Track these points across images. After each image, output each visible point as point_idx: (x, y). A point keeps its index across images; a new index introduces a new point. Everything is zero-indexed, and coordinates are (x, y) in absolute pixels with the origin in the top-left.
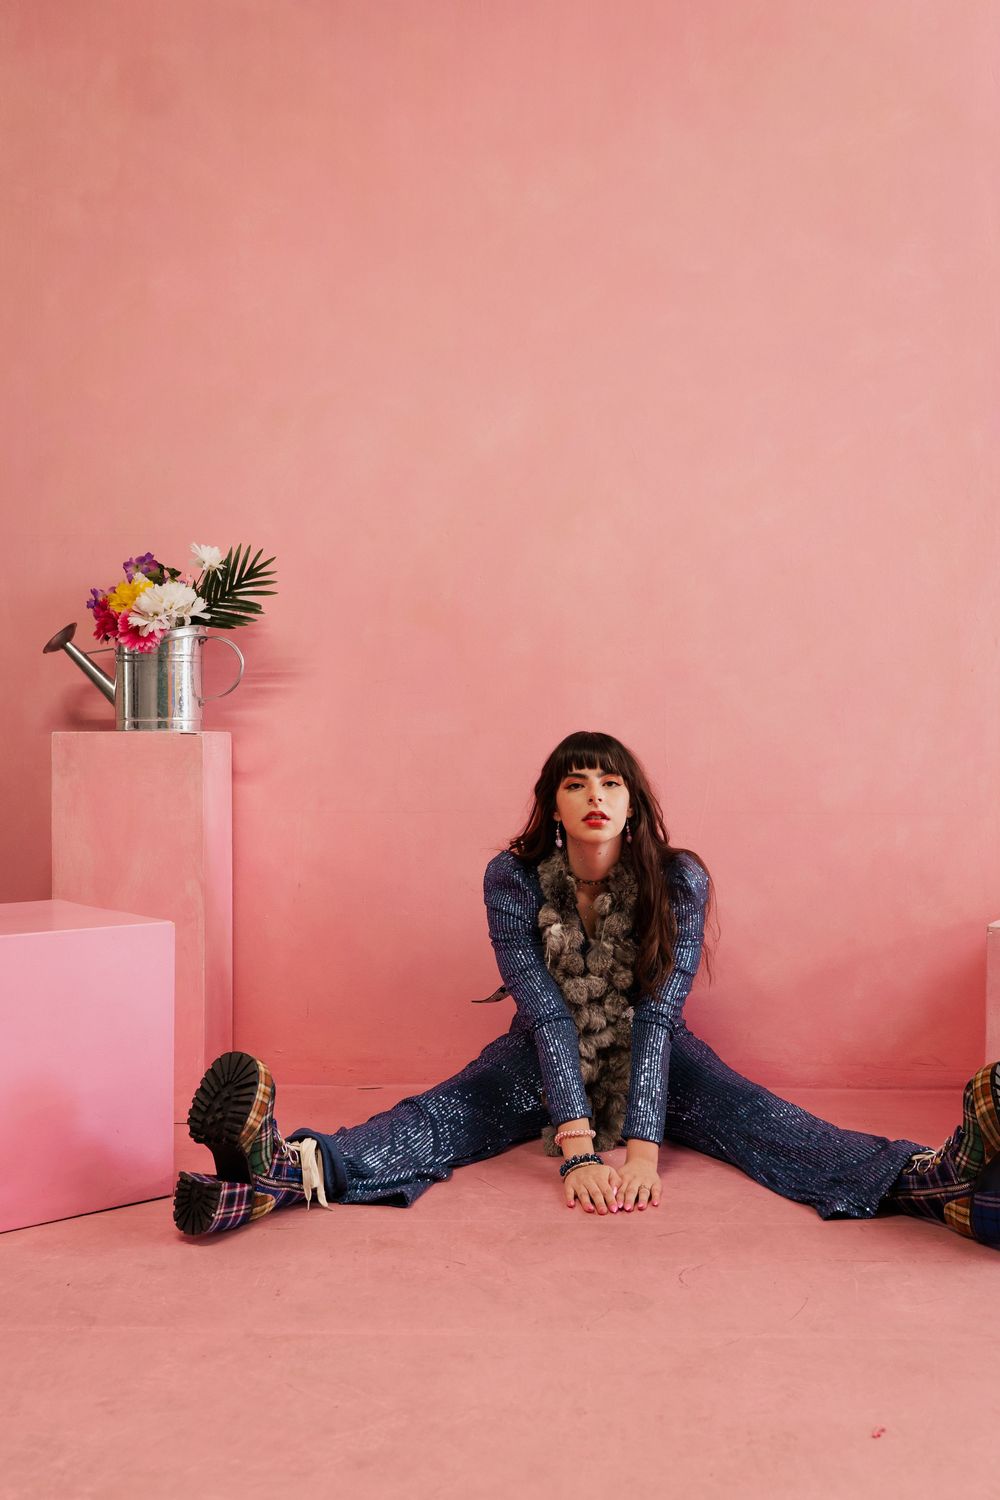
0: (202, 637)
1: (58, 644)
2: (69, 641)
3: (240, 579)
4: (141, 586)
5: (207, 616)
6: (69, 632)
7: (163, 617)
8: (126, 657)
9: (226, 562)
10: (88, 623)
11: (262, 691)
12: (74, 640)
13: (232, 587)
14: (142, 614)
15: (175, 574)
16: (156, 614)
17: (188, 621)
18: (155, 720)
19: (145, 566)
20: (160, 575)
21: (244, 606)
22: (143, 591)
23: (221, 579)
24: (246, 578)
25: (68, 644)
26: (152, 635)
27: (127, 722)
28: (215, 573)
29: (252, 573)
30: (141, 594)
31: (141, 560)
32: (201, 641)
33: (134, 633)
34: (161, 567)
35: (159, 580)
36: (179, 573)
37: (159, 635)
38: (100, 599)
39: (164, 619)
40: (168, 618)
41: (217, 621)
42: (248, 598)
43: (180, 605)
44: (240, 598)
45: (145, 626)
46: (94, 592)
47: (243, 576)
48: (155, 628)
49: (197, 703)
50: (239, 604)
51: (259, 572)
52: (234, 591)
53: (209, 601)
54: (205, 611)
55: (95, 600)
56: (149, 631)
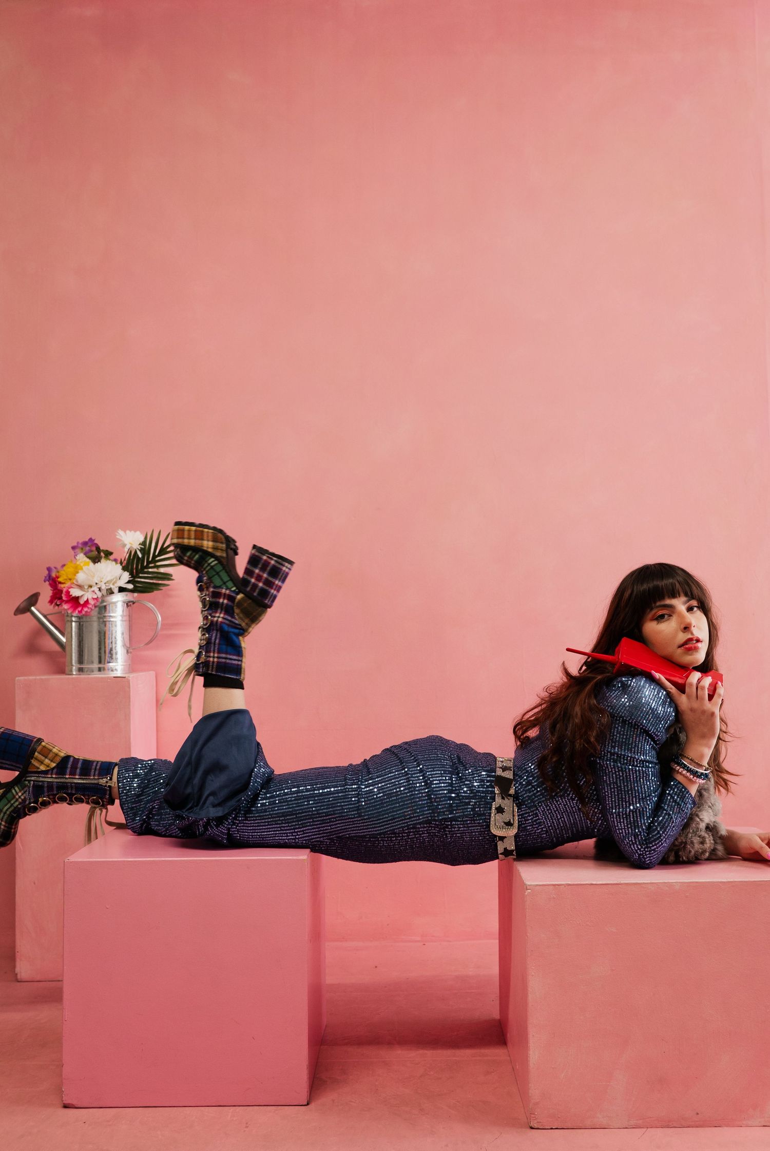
0: (129, 602)
1: (24, 609)
2: (34, 605)
3: (154, 556)
4: (82, 565)
5: (130, 586)
7: (95, 589)
8: (74, 619)
9: (144, 543)
10: (46, 592)
12: (37, 605)
13: (148, 563)
14: (80, 587)
15: (108, 554)
16: (91, 586)
17: (116, 590)
18: (96, 665)
19: (88, 548)
20: (97, 554)
21: (160, 576)
22: (82, 569)
23: (140, 556)
24: (160, 554)
25: (33, 608)
26: (87, 602)
27: (74, 668)
28: (136, 552)
29: (163, 551)
30: (80, 571)
31: (85, 544)
32: (128, 604)
33: (75, 602)
34: (98, 549)
35: (96, 560)
36: (111, 553)
37: (92, 602)
38: (54, 575)
39: (97, 590)
40: (100, 589)
41: (139, 589)
42: (162, 570)
43: (108, 579)
44: (155, 570)
45: (82, 596)
46: (49, 569)
47: (156, 554)
48: (90, 597)
49: (126, 652)
50: (155, 575)
51: (168, 550)
52: (151, 565)
53: (131, 574)
54: (129, 582)
55: (49, 575)
56: (85, 599)
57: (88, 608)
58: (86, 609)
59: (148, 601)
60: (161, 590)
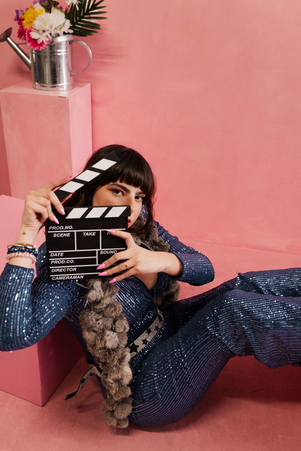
0: (71, 41)
1: (3, 39)
2: (9, 37)
3: (88, 10)
4: (38, 12)
5: (71, 31)
6: (8, 33)
7: (48, 33)
10: (16, 28)
11: (105, 63)
12: (11, 36)
13: (84, 14)
14: (38, 31)
15: (56, 4)
16: (44, 31)
17: (62, 34)
20: (48, 3)
21: (91, 25)
23: (78, 9)
24: (92, 10)
25: (8, 39)
26: (42, 43)
28: (75, 5)
29: (94, 7)
30: (37, 17)
32: (70, 43)
33: (34, 42)
35: (48, 7)
36: (58, 3)
37: (46, 43)
38: (21, 16)
39: (49, 35)
40: (51, 34)
41: (77, 33)
42: (93, 21)
43: (56, 26)
44: (88, 20)
45: (39, 39)
46: (17, 12)
47: (90, 8)
48: (44, 41)
49: (70, 75)
50: (88, 24)
51: (98, 6)
52: (85, 16)
53: (72, 22)
54: (71, 28)
55: (17, 16)
56: (41, 41)
57: (43, 47)
58: (41, 48)
59: (83, 42)
60: (92, 35)
